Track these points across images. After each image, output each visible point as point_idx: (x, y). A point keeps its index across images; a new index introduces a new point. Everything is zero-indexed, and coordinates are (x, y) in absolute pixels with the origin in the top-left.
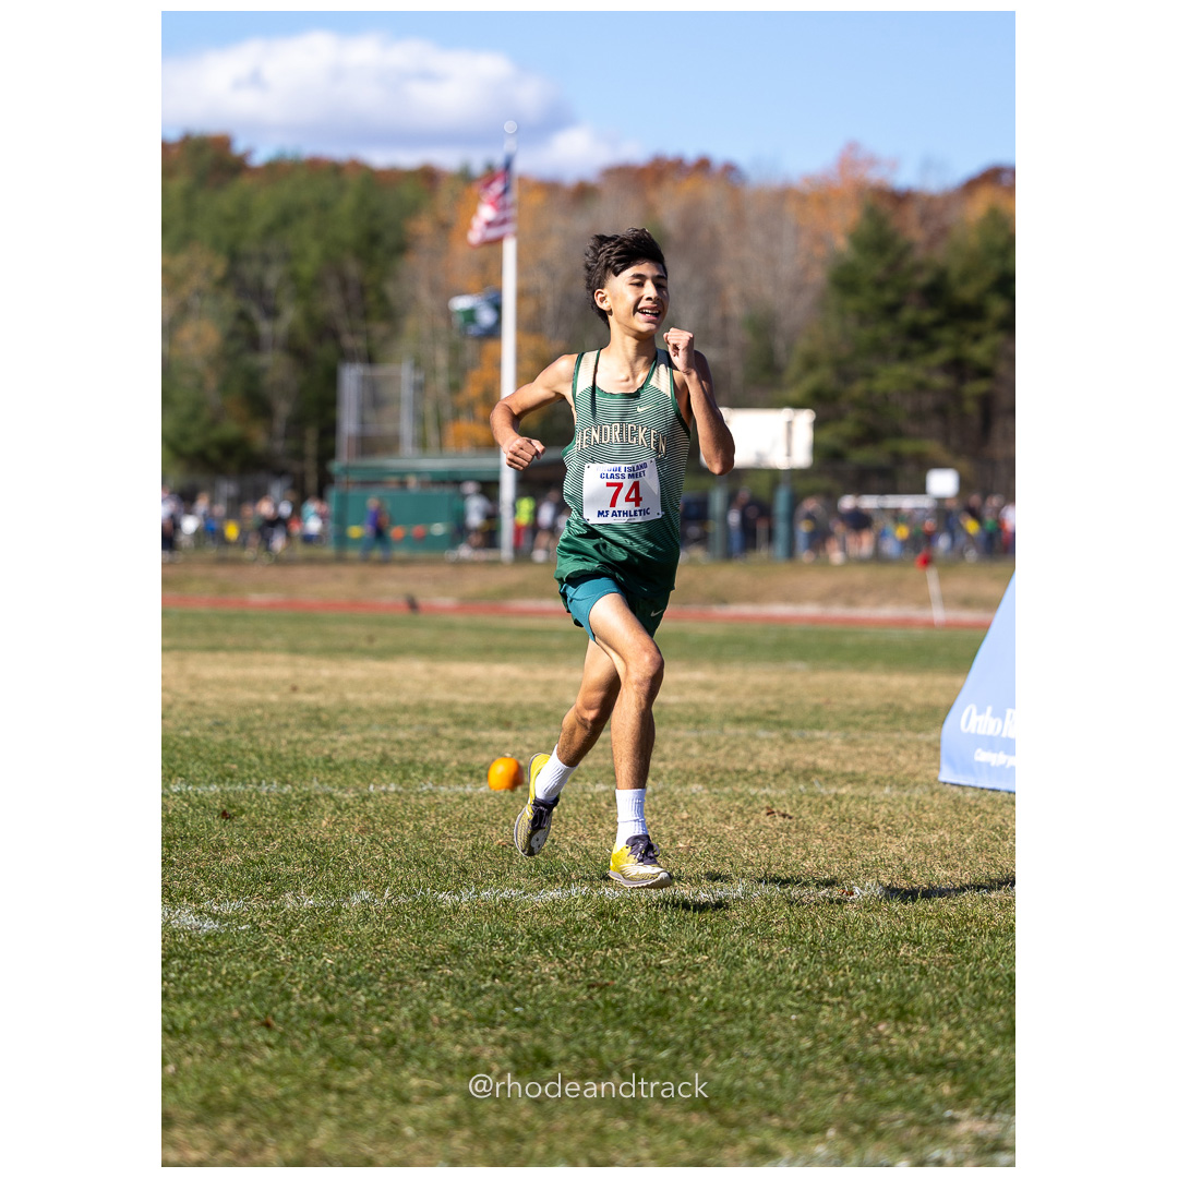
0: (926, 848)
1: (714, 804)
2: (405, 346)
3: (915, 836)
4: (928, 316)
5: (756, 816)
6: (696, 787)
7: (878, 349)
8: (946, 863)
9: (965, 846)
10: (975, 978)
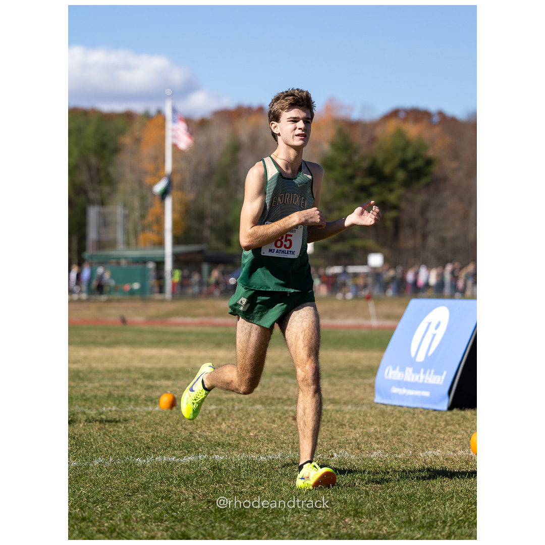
0: (369, 435)
1: (267, 415)
2: (119, 197)
3: (363, 429)
4: (368, 181)
5: (287, 420)
6: (259, 407)
7: (344, 196)
8: (377, 441)
9: (387, 433)
10: (392, 496)
